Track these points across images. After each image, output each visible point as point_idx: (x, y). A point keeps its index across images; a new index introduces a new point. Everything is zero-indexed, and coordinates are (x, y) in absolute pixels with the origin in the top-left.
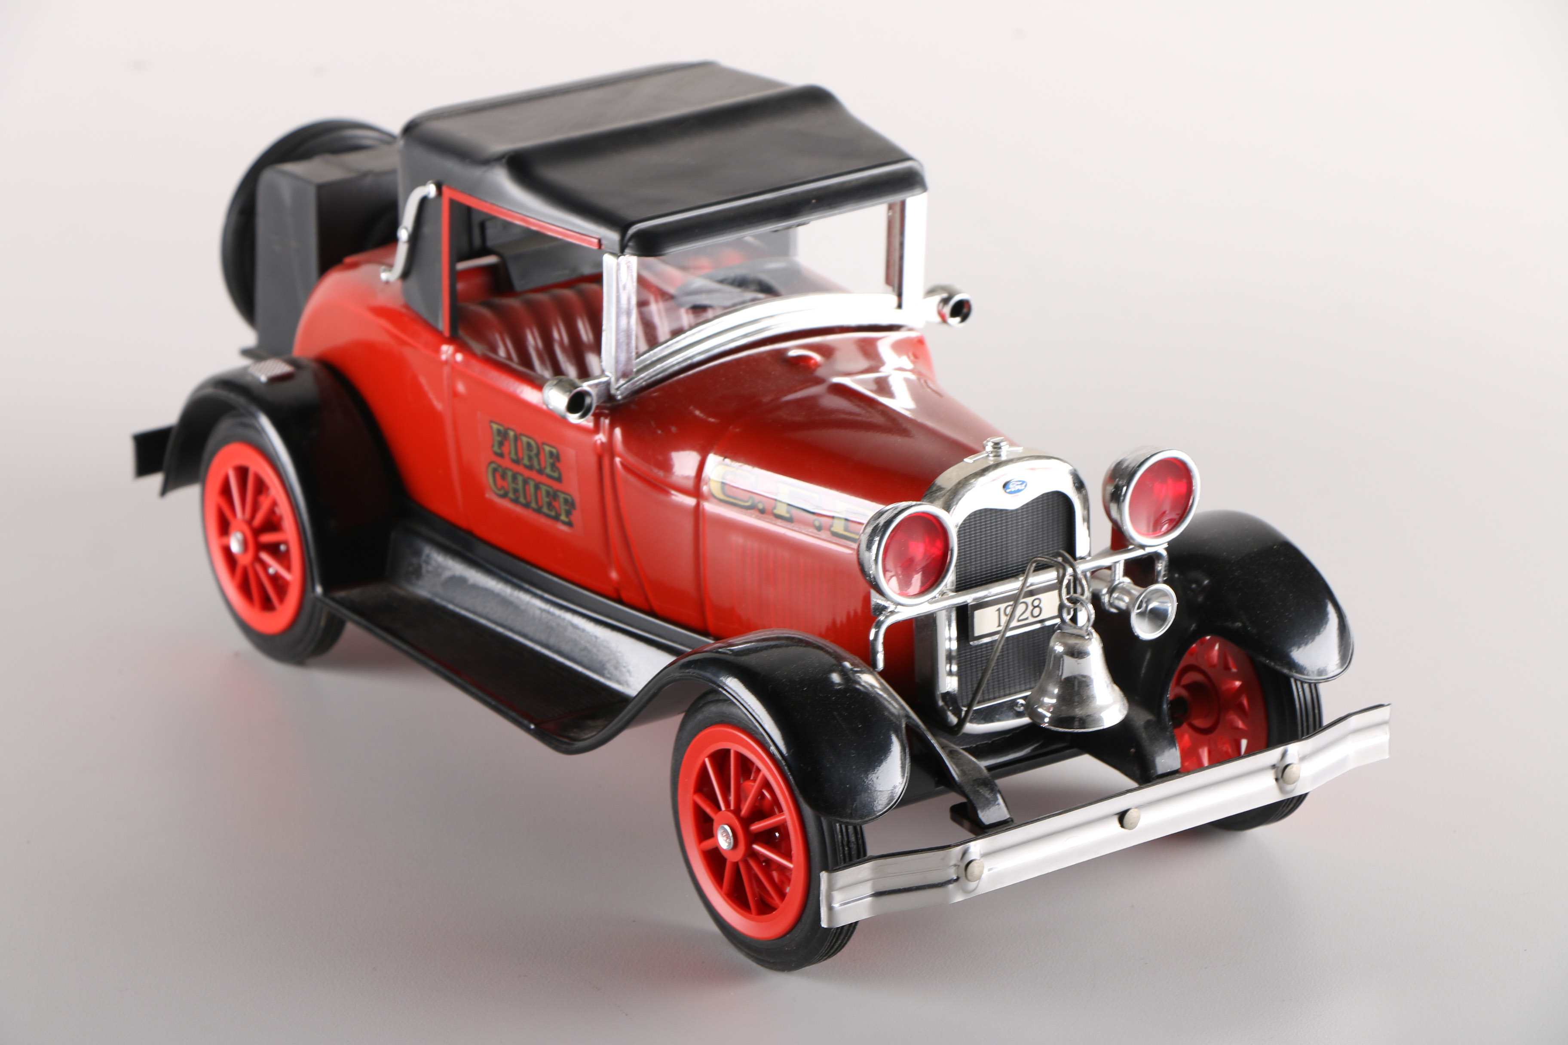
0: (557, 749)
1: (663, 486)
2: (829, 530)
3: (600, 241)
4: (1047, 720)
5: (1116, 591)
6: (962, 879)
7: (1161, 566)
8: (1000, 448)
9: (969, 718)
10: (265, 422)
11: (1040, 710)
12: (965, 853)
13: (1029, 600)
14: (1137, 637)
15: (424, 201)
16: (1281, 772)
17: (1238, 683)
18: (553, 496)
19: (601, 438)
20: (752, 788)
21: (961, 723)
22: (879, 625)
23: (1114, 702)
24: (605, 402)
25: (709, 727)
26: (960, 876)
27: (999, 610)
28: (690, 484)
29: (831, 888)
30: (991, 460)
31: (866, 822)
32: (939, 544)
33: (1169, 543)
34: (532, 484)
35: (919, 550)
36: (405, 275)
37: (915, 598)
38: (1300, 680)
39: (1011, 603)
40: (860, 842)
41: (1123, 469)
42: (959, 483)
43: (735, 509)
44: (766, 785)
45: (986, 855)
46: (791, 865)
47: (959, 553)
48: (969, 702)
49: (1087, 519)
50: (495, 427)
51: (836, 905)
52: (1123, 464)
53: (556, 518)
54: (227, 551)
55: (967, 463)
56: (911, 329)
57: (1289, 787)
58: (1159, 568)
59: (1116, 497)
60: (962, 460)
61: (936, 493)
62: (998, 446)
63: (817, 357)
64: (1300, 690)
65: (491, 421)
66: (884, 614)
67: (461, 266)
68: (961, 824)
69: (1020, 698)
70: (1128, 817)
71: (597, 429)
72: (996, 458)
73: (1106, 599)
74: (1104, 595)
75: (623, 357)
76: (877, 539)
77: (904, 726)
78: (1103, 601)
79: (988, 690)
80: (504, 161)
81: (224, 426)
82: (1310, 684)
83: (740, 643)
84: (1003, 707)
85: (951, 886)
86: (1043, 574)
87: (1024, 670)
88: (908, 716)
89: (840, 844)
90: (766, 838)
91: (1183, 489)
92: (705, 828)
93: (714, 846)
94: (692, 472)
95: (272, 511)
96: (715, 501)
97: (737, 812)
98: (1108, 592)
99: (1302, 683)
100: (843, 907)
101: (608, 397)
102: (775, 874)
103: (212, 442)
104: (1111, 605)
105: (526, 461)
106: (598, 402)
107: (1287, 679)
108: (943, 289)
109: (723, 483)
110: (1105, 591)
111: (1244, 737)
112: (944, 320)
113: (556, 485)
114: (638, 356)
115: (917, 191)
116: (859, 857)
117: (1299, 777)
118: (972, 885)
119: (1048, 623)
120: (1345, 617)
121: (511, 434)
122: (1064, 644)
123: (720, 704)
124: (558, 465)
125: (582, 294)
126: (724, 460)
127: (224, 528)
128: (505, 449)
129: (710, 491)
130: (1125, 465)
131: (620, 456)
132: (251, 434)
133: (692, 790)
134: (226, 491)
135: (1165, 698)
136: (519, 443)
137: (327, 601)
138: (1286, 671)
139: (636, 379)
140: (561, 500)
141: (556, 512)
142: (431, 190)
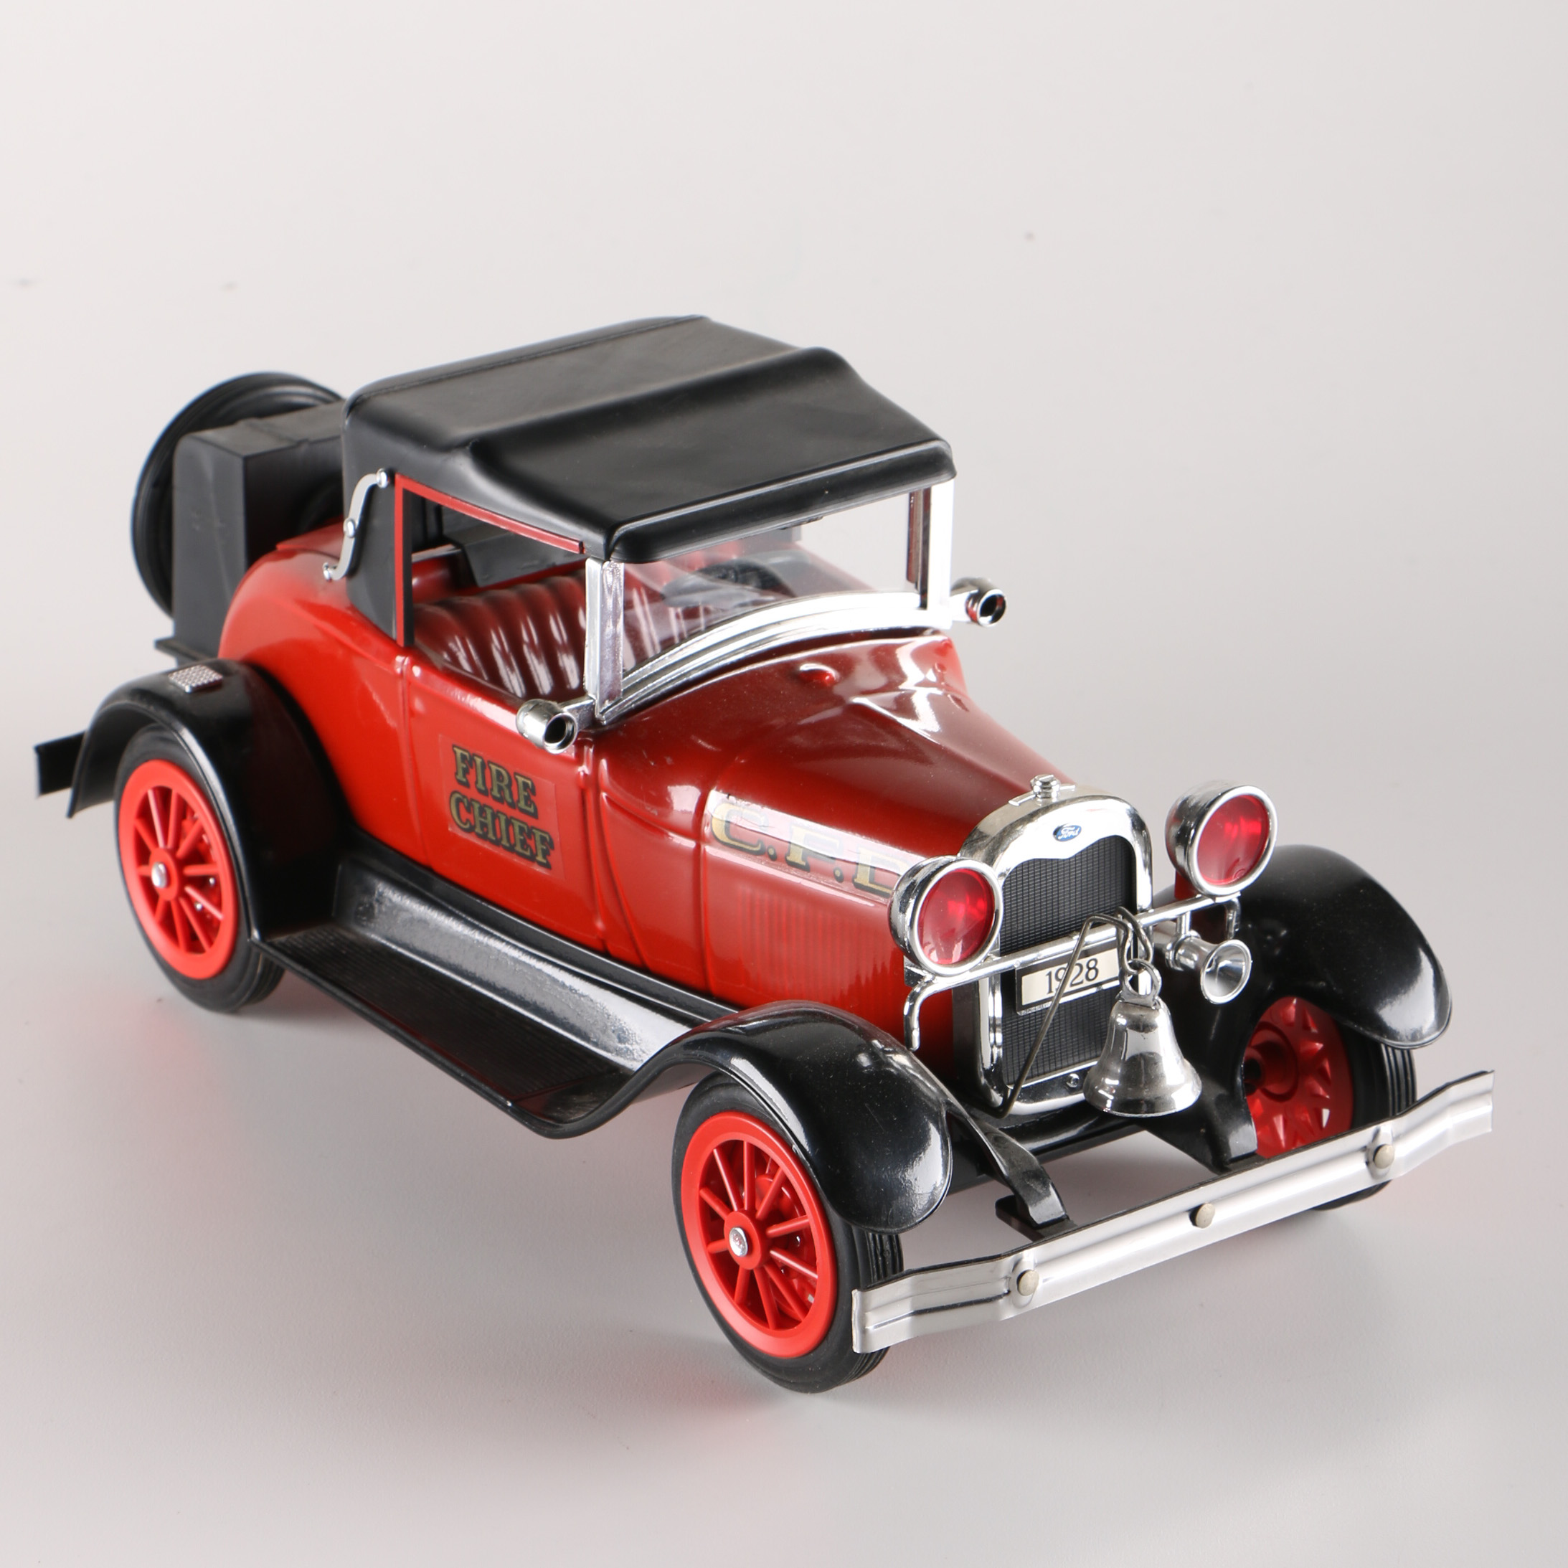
0: (539, 1131)
1: (659, 827)
2: (853, 881)
3: (581, 544)
4: (1109, 1104)
5: (1182, 947)
6: (1015, 1292)
7: (1232, 916)
8: (1050, 788)
9: (1016, 1098)
10: (188, 737)
11: (1101, 1092)
12: (1017, 1264)
13: (1084, 961)
14: (1208, 1001)
15: (373, 490)
16: (1373, 1155)
17: (1319, 1046)
18: (528, 833)
19: (584, 769)
20: (769, 1186)
21: (1007, 1103)
22: (914, 998)
23: (1187, 1081)
24: (588, 728)
25: (716, 1114)
26: (1011, 1289)
27: (1050, 974)
28: (687, 822)
29: (864, 1309)
30: (1040, 802)
31: (903, 1231)
32: (982, 905)
33: (1242, 892)
34: (503, 818)
35: (960, 912)
36: (352, 572)
37: (955, 967)
38: (1391, 1047)
39: (1065, 965)
40: (896, 1250)
41: (1190, 809)
42: (1004, 830)
43: (742, 854)
44: (786, 1182)
45: (1041, 1264)
46: (816, 1276)
47: (1005, 914)
48: (1016, 1078)
49: (1149, 865)
50: (459, 752)
51: (870, 1327)
52: (1190, 802)
53: (532, 858)
54: (146, 882)
55: (1012, 805)
56: (936, 632)
57: (1381, 1171)
58: (1231, 918)
59: (1182, 839)
60: (1007, 802)
61: (977, 842)
62: (1047, 786)
63: (832, 672)
64: (1391, 1055)
65: (454, 746)
66: (921, 985)
67: (417, 557)
68: (1009, 1223)
69: (1073, 1072)
70: (1201, 1215)
71: (579, 759)
72: (1045, 800)
73: (1170, 956)
74: (1169, 951)
75: (609, 676)
76: (912, 902)
77: (944, 1116)
78: (1167, 957)
79: (1037, 1064)
80: (468, 448)
81: (142, 741)
82: (1402, 1051)
83: (753, 1020)
84: (1054, 1083)
85: (1001, 1301)
86: (1099, 931)
87: (1078, 1040)
88: (949, 1104)
89: (873, 1254)
90: (786, 1243)
91: (1257, 829)
92: (714, 1229)
93: (724, 1250)
94: (691, 807)
95: (199, 839)
96: (720, 845)
97: (751, 1212)
98: (1172, 948)
99: (1393, 1049)
100: (878, 1329)
101: (592, 722)
102: (795, 1282)
103: (127, 758)
104: (1176, 962)
105: (496, 793)
106: (580, 728)
107: (1376, 1046)
108: (973, 583)
109: (728, 822)
110: (1169, 946)
111: (1326, 1107)
112: (974, 619)
113: (532, 822)
114: (626, 673)
115: (945, 476)
116: (894, 1272)
117: (1393, 1159)
118: (1024, 1299)
119: (1105, 987)
120: (1442, 970)
121: (479, 761)
122: (1127, 1017)
123: (730, 1089)
124: (533, 798)
125: (554, 589)
126: (728, 797)
127: (143, 856)
128: (471, 778)
129: (712, 832)
130: (1192, 803)
131: (606, 791)
132: (173, 750)
133: (698, 1185)
134: (144, 813)
135: (1239, 1068)
136: (487, 771)
137: (265, 947)
138: (1376, 1037)
139: (624, 701)
140: (538, 838)
141: (531, 851)
142: (381, 479)
